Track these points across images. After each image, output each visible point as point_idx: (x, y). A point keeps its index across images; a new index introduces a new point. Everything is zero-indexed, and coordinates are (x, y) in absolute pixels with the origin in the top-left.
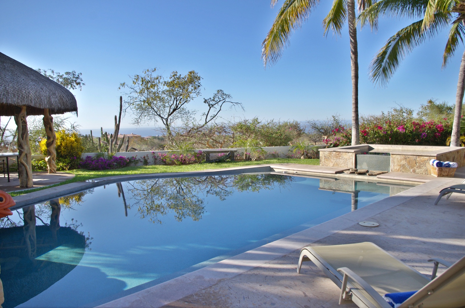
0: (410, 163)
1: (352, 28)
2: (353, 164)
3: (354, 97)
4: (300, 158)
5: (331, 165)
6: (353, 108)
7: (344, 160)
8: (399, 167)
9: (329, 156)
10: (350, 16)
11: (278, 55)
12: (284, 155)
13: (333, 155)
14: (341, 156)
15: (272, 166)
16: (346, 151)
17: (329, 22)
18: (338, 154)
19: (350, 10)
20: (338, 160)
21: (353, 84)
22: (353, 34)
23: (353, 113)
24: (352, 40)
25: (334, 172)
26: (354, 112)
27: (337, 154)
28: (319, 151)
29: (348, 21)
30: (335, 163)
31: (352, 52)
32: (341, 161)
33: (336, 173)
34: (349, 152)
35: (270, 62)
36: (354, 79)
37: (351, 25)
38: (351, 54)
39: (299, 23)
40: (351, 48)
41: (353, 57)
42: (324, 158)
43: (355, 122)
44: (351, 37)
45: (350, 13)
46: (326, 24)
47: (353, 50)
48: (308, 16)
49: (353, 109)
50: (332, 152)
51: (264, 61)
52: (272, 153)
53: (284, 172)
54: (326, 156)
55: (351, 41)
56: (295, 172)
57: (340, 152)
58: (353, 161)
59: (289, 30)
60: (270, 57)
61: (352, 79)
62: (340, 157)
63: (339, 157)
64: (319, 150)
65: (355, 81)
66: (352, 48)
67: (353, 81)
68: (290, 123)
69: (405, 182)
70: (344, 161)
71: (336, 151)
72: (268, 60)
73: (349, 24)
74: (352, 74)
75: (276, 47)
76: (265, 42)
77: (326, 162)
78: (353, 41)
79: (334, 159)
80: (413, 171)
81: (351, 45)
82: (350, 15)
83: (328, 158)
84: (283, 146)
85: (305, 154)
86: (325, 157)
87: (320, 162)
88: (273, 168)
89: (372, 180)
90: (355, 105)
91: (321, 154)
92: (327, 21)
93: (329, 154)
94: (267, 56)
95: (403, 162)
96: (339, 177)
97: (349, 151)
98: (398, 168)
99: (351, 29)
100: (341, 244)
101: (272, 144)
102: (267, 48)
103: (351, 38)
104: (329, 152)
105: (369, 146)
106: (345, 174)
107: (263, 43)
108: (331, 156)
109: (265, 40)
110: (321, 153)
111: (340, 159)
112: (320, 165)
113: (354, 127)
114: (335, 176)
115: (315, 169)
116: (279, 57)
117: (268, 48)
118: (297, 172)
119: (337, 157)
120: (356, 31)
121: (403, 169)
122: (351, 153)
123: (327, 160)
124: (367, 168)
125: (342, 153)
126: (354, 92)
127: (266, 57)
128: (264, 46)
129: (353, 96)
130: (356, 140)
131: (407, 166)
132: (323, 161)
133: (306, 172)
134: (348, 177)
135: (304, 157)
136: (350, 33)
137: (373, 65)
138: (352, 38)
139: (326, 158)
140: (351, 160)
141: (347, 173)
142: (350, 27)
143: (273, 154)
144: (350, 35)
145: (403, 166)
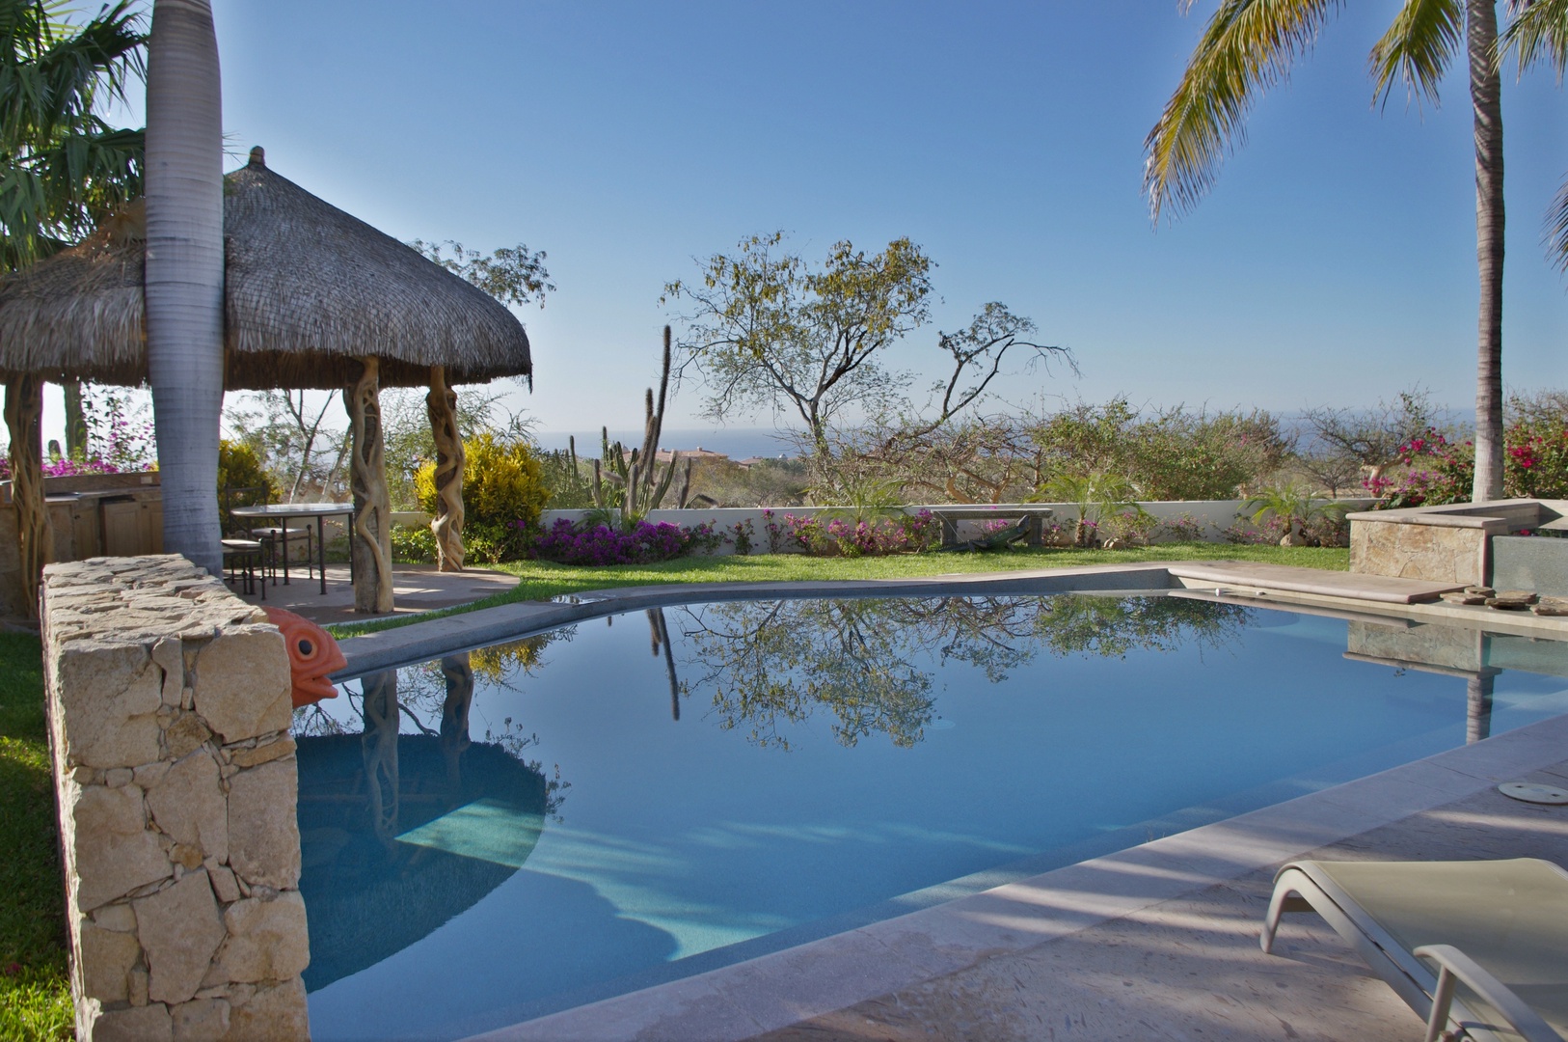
1: (1483, 73)
2: (1477, 571)
3: (1486, 326)
4: (1277, 544)
5: (1393, 570)
6: (1483, 366)
7: (1444, 554)
9: (1387, 539)
10: (1474, 29)
11: (1202, 178)
12: (1219, 533)
13: (1400, 534)
14: (1431, 541)
15: (1173, 570)
16: (1450, 523)
17: (1394, 56)
18: (1421, 533)
19: (1477, 9)
20: (1420, 555)
21: (1484, 278)
22: (1484, 95)
23: (1480, 382)
24: (1482, 116)
25: (1405, 598)
26: (1484, 382)
27: (1415, 531)
28: (1348, 522)
29: (1469, 48)
30: (1409, 564)
31: (1482, 160)
32: (1433, 558)
33: (1413, 600)
34: (1462, 527)
35: (1172, 205)
36: (1487, 261)
37: (1477, 63)
38: (1479, 167)
39: (1281, 64)
40: (1476, 145)
41: (1485, 178)
42: (1366, 544)
43: (1486, 418)
44: (1479, 106)
45: (1475, 17)
46: (1383, 64)
47: (1486, 154)
48: (1316, 38)
49: (1480, 369)
50: (1397, 523)
51: (1152, 202)
52: (1177, 522)
53: (1217, 591)
54: (1373, 537)
55: (1478, 121)
56: (1257, 592)
57: (1430, 525)
58: (1476, 561)
59: (1242, 89)
60: (1173, 188)
61: (1481, 260)
62: (1429, 545)
63: (1425, 542)
64: (1348, 516)
65: (1489, 266)
66: (1480, 147)
67: (1483, 268)
68: (1240, 418)
70: (1442, 556)
71: (1414, 521)
72: (1167, 199)
73: (1472, 60)
74: (1482, 239)
75: (1196, 152)
76: (1155, 135)
77: (1374, 559)
78: (1485, 120)
79: (1406, 548)
81: (1476, 135)
82: (1476, 24)
83: (1383, 544)
84: (1215, 499)
85: (1296, 528)
86: (1370, 541)
87: (1351, 561)
88: (1176, 577)
89: (1551, 631)
90: (1488, 355)
91: (1356, 531)
92: (1386, 53)
93: (1385, 532)
94: (1163, 183)
96: (1422, 615)
97: (1462, 523)
99: (1481, 78)
100: (1428, 859)
101: (1175, 494)
102: (1162, 156)
103: (1477, 110)
104: (1387, 525)
105: (1542, 507)
106: (1447, 606)
107: (1149, 138)
108: (1393, 539)
109: (1157, 126)
110: (1354, 526)
111: (1426, 549)
112: (1353, 569)
113: (1485, 434)
114: (1407, 612)
115: (1334, 584)
116: (1204, 185)
117: (1167, 157)
118: (1264, 594)
119: (1415, 544)
120: (1499, 85)
122: (1471, 532)
123: (1377, 555)
124: (1533, 587)
125: (1434, 528)
126: (1486, 306)
127: (1158, 185)
128: (1151, 148)
129: (1480, 321)
130: (1492, 482)
132: (1364, 555)
133: (1297, 595)
134: (1457, 616)
135: (1294, 543)
136: (1473, 93)
138: (1483, 111)
139: (1374, 547)
140: (1470, 557)
141: (1454, 601)
142: (1473, 70)
143: (1178, 527)
144: (1476, 100)
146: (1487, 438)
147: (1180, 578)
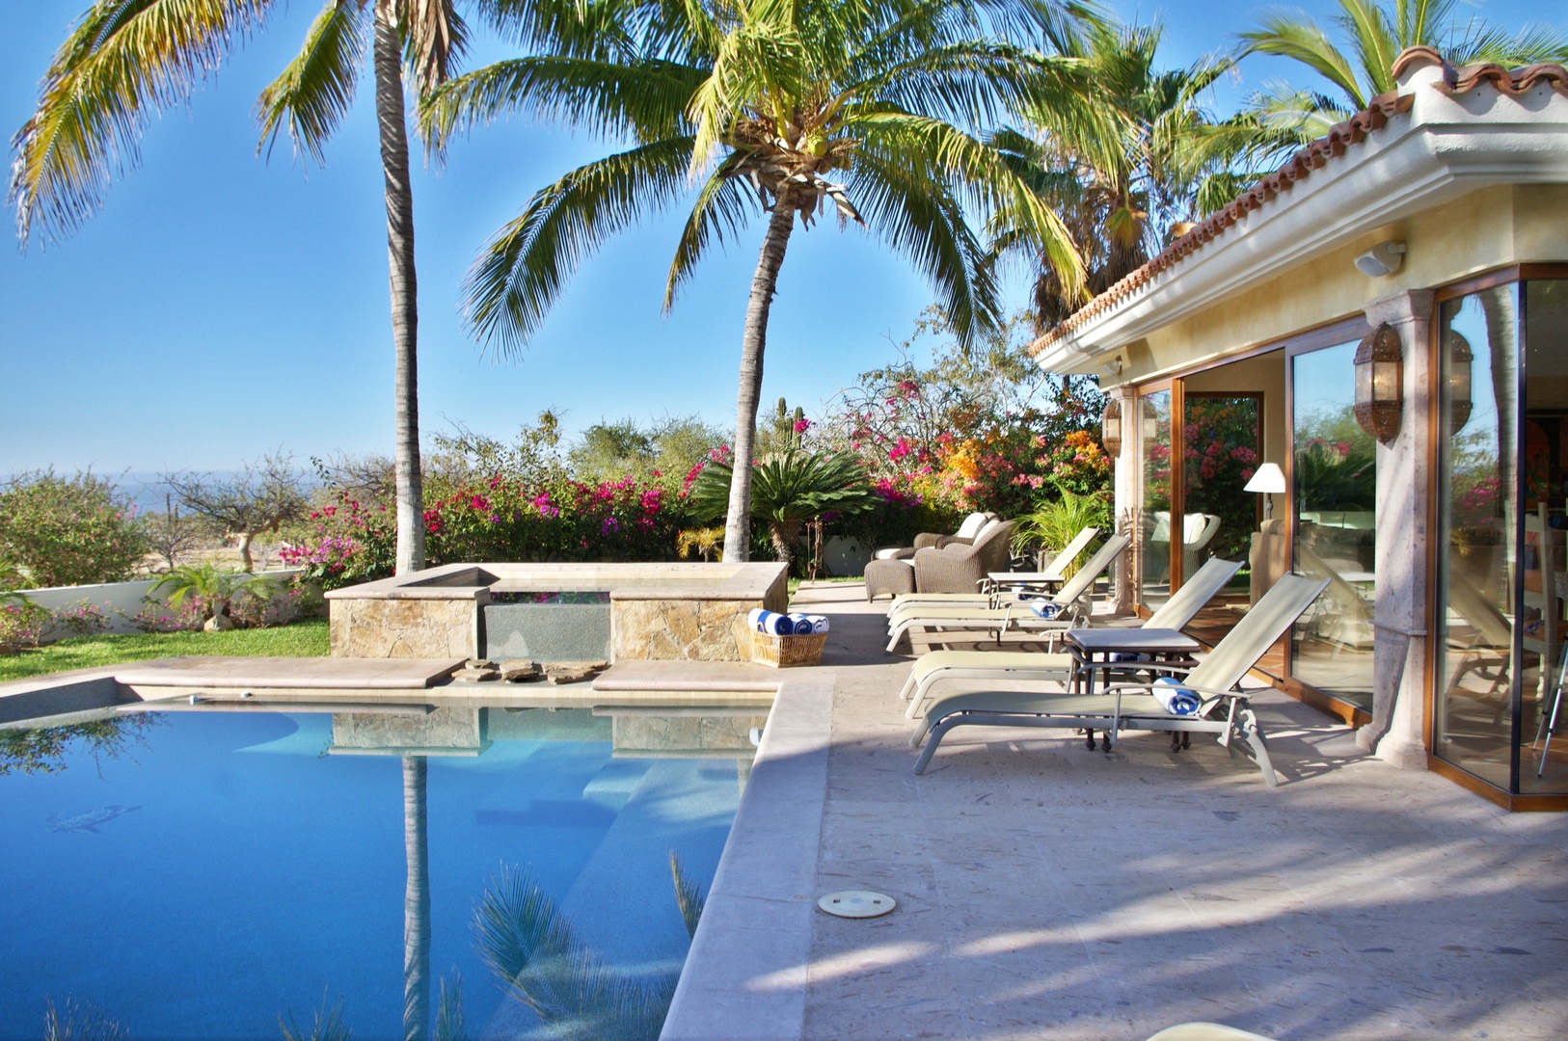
0: (678, 625)
1: (395, 139)
2: (471, 643)
3: (403, 391)
4: (200, 629)
5: (381, 650)
6: (402, 431)
7: (435, 628)
8: (643, 642)
9: (372, 618)
10: (384, 94)
11: (85, 197)
12: (126, 621)
13: (386, 611)
14: (421, 616)
15: (122, 677)
16: (441, 596)
17: (280, 107)
18: (410, 608)
19: (386, 74)
20: (409, 632)
21: (400, 343)
22: (396, 161)
23: (400, 448)
24: (394, 181)
25: (422, 681)
26: (405, 447)
27: (403, 606)
28: (327, 601)
29: (379, 111)
30: (399, 643)
31: (392, 220)
32: (424, 633)
33: (432, 683)
34: (452, 599)
35: (47, 225)
36: (403, 326)
37: (388, 128)
38: (392, 231)
39: (180, 84)
40: (388, 208)
41: (399, 242)
42: (349, 624)
43: (408, 484)
44: (390, 171)
45: (385, 83)
46: (270, 111)
47: (399, 218)
48: (218, 65)
49: (398, 434)
50: (383, 599)
51: (21, 217)
52: (74, 613)
53: (191, 699)
54: (356, 617)
55: (389, 184)
56: (242, 694)
57: (419, 599)
58: (469, 633)
59: (135, 101)
60: (48, 204)
61: (396, 324)
62: (420, 620)
63: (415, 618)
64: (327, 595)
65: (405, 331)
66: (393, 211)
67: (399, 332)
69: (693, 695)
70: (434, 631)
71: (403, 596)
72: (39, 215)
73: (382, 124)
74: (396, 304)
75: (78, 166)
76: (26, 133)
77: (358, 640)
78: (398, 185)
79: (394, 625)
80: (691, 651)
81: (388, 199)
82: (386, 89)
83: (368, 623)
84: (108, 582)
86: (354, 620)
87: (332, 644)
88: (127, 686)
89: (575, 700)
90: (406, 420)
91: (336, 610)
92: (276, 99)
93: (370, 609)
94: (34, 195)
95: (657, 625)
96: (441, 699)
97: (453, 596)
98: (638, 648)
99: (392, 143)
101: (60, 578)
102: (34, 162)
103: (389, 174)
104: (372, 602)
105: (480, 571)
106: (461, 685)
107: (18, 136)
108: (379, 617)
109: (29, 123)
110: (334, 606)
111: (417, 625)
112: (335, 653)
113: (407, 500)
114: (424, 698)
115: (318, 674)
116: (88, 206)
117: (40, 164)
118: (250, 695)
119: (404, 620)
120: (407, 154)
121: (656, 647)
122: (463, 603)
123: (362, 635)
125: (423, 602)
126: (403, 371)
127: (28, 196)
128: (21, 149)
129: (398, 385)
131: (669, 638)
132: (348, 637)
133: (293, 692)
134: (479, 695)
135: (222, 627)
136: (384, 157)
137: (475, 278)
138: (396, 177)
139: (359, 627)
140: (463, 629)
141: (469, 679)
142: (383, 135)
143: (75, 619)
144: (388, 164)
145: (657, 638)
146: (409, 504)
147: (133, 687)
